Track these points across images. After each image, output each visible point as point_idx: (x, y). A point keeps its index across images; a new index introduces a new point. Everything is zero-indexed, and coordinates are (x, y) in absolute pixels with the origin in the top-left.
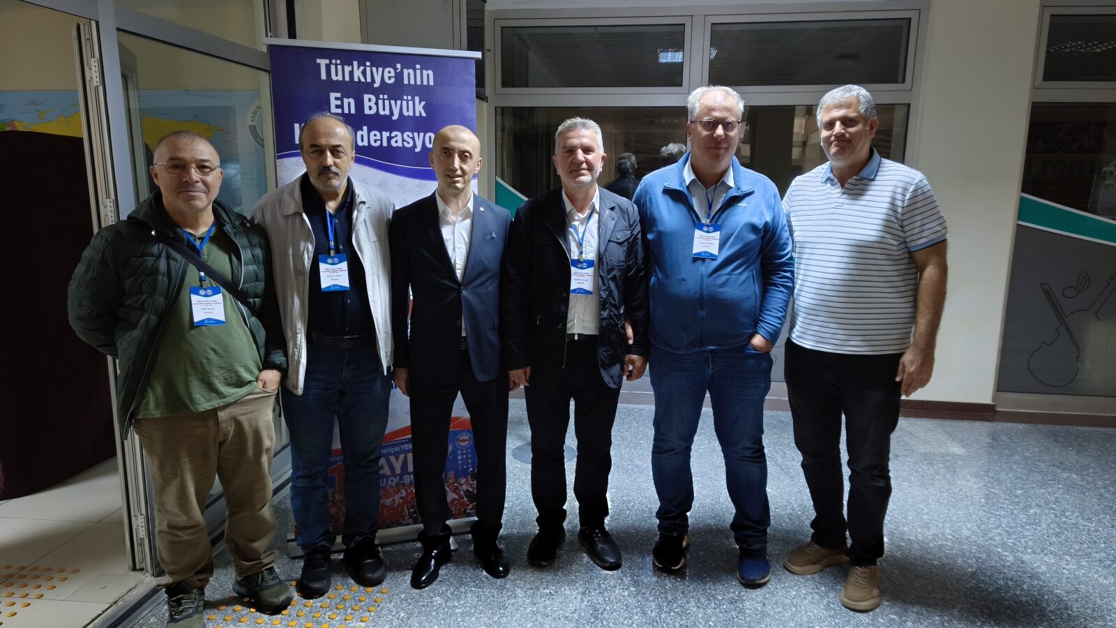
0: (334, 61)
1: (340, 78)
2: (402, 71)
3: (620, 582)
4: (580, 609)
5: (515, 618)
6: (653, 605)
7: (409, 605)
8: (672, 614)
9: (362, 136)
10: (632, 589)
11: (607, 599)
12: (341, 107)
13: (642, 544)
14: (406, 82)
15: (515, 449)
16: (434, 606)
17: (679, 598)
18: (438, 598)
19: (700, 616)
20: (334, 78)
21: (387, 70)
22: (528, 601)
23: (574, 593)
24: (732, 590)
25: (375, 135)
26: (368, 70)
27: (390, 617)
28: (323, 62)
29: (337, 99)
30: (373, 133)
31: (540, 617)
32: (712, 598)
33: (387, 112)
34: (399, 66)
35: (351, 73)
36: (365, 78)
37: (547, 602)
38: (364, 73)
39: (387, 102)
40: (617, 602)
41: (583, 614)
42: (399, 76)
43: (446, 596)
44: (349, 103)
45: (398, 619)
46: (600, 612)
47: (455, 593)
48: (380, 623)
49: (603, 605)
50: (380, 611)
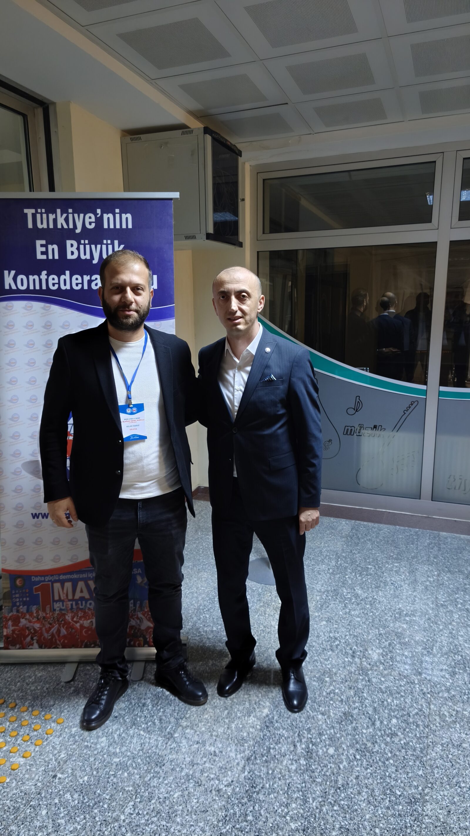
0: (39, 210)
1: (45, 226)
2: (102, 216)
3: (292, 749)
4: (238, 782)
5: (166, 782)
6: (318, 789)
7: (74, 744)
8: (335, 808)
9: (65, 280)
10: (303, 762)
11: (270, 772)
12: (46, 253)
13: (332, 699)
14: (106, 226)
16: (96, 749)
17: (350, 786)
18: (104, 739)
19: (367, 817)
20: (40, 226)
21: (88, 215)
23: (239, 756)
24: (415, 783)
25: (77, 279)
26: (71, 216)
27: (51, 756)
28: (29, 212)
29: (42, 246)
30: (74, 277)
31: (191, 785)
32: (388, 792)
33: (88, 257)
34: (99, 211)
35: (55, 221)
36: (68, 224)
37: (207, 765)
38: (67, 220)
39: (88, 247)
40: (280, 779)
41: (238, 789)
42: (99, 221)
43: (113, 737)
44: (53, 250)
45: (56, 761)
46: (257, 789)
47: (123, 735)
48: (38, 763)
49: (263, 780)
50: (45, 747)
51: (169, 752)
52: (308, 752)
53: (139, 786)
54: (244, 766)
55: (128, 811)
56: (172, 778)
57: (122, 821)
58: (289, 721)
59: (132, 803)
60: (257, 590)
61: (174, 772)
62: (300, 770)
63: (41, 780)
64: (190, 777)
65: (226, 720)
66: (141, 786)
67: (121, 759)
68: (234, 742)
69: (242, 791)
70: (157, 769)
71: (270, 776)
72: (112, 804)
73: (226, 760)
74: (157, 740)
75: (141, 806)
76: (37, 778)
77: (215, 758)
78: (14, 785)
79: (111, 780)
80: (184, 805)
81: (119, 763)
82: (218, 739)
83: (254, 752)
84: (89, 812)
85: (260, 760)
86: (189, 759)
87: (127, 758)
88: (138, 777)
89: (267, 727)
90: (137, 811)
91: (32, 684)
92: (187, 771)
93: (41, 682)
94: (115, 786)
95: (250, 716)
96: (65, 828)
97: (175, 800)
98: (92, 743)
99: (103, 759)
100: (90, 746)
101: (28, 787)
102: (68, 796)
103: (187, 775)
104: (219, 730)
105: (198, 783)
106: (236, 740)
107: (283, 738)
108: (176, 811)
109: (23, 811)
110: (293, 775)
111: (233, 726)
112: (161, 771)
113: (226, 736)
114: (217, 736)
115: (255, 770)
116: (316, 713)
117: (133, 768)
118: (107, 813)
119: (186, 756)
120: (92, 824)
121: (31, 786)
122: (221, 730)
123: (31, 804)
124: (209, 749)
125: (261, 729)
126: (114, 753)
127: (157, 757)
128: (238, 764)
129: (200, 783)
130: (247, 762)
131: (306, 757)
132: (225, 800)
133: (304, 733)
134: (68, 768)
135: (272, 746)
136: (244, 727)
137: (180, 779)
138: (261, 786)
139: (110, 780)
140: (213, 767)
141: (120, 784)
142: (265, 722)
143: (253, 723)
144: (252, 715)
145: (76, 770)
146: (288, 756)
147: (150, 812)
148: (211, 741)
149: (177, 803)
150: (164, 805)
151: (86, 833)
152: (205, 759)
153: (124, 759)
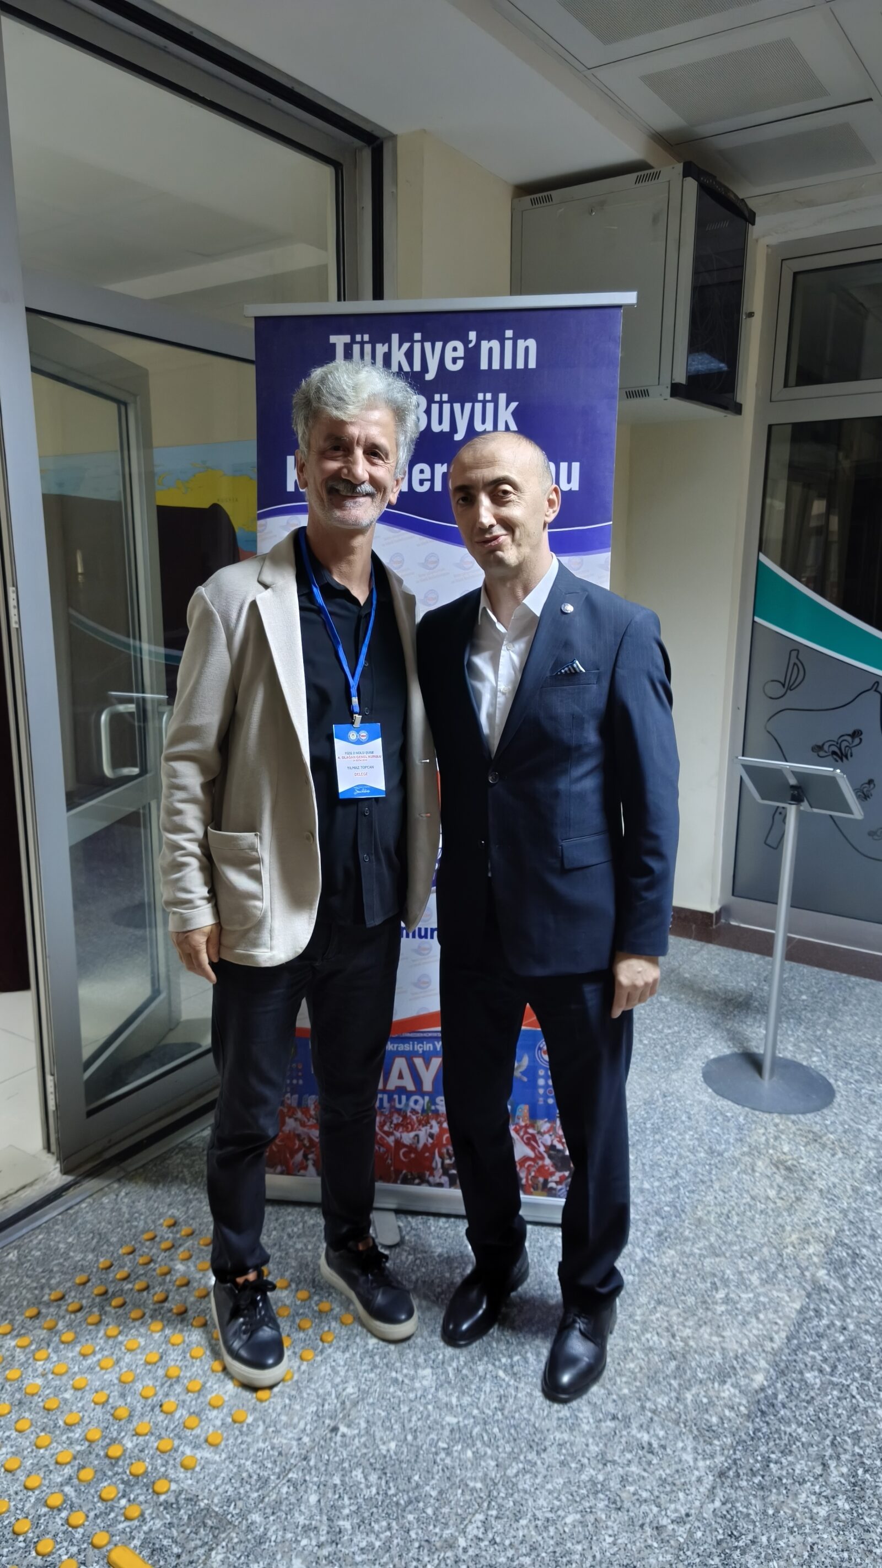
0: (358, 338)
2: (478, 345)
3: (818, 1470)
4: (700, 1518)
5: (549, 1486)
10: (842, 1503)
11: (771, 1512)
14: (484, 365)
15: (714, 1060)
16: (413, 1389)
18: (428, 1371)
22: (594, 1449)
23: (701, 1464)
25: (422, 471)
26: (417, 347)
27: (329, 1386)
28: (340, 341)
31: (601, 1505)
33: (446, 426)
34: (473, 335)
35: (387, 357)
36: (411, 363)
37: (634, 1468)
39: (446, 407)
40: (791, 1531)
41: (699, 1534)
42: (472, 356)
43: (446, 1373)
45: (337, 1398)
46: (741, 1544)
47: (465, 1371)
48: (305, 1395)
49: (755, 1526)
50: (319, 1366)
51: (555, 1424)
52: (855, 1485)
53: (495, 1484)
54: (714, 1488)
55: (472, 1530)
56: (561, 1481)
57: (461, 1550)
58: (811, 1410)
59: (480, 1517)
60: (735, 1117)
61: (566, 1469)
62: (837, 1519)
63: (308, 1431)
64: (599, 1486)
65: (672, 1382)
66: (500, 1486)
67: (461, 1419)
68: (691, 1431)
69: (709, 1540)
70: (532, 1456)
71: (770, 1521)
72: (443, 1510)
73: (674, 1467)
74: (530, 1395)
75: (498, 1526)
76: (302, 1425)
77: (650, 1456)
78: (260, 1430)
79: (442, 1460)
80: (586, 1546)
81: (456, 1427)
82: (656, 1418)
83: (735, 1462)
84: (397, 1518)
85: (747, 1480)
86: (597, 1449)
87: (472, 1420)
88: (493, 1463)
89: (763, 1413)
90: (490, 1536)
91: (298, 1237)
92: (593, 1473)
93: (313, 1236)
94: (448, 1474)
95: (725, 1382)
96: (352, 1540)
97: (567, 1530)
98: (406, 1376)
99: (425, 1413)
100: (400, 1379)
101: (284, 1441)
102: (358, 1474)
103: (593, 1481)
104: (659, 1400)
105: (615, 1502)
106: (694, 1428)
107: (798, 1444)
108: (569, 1553)
109: (274, 1488)
110: (820, 1527)
111: (689, 1396)
112: (539, 1462)
113: (674, 1416)
114: (654, 1412)
115: (737, 1500)
116: (872, 1404)
117: (484, 1443)
118: (431, 1527)
119: (591, 1440)
120: (402, 1543)
121: (291, 1439)
122: (662, 1401)
123: (290, 1475)
124: (639, 1436)
125: (749, 1416)
126: (447, 1405)
127: (532, 1430)
128: (699, 1480)
129: (619, 1504)
130: (718, 1480)
131: (850, 1494)
132: (672, 1551)
133: (845, 1441)
134: (360, 1417)
135: (773, 1456)
136: (711, 1402)
137: (579, 1487)
138: (750, 1537)
139: (438, 1460)
140: (645, 1474)
141: (458, 1472)
142: (758, 1402)
143: (730, 1399)
144: (729, 1381)
145: (374, 1423)
146: (809, 1484)
147: (516, 1543)
148: (643, 1420)
149: (572, 1537)
150: (545, 1535)
151: (391, 1558)
152: (629, 1456)
153: (466, 1422)
